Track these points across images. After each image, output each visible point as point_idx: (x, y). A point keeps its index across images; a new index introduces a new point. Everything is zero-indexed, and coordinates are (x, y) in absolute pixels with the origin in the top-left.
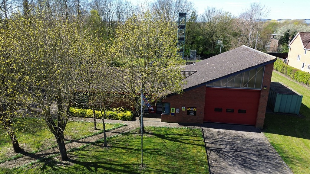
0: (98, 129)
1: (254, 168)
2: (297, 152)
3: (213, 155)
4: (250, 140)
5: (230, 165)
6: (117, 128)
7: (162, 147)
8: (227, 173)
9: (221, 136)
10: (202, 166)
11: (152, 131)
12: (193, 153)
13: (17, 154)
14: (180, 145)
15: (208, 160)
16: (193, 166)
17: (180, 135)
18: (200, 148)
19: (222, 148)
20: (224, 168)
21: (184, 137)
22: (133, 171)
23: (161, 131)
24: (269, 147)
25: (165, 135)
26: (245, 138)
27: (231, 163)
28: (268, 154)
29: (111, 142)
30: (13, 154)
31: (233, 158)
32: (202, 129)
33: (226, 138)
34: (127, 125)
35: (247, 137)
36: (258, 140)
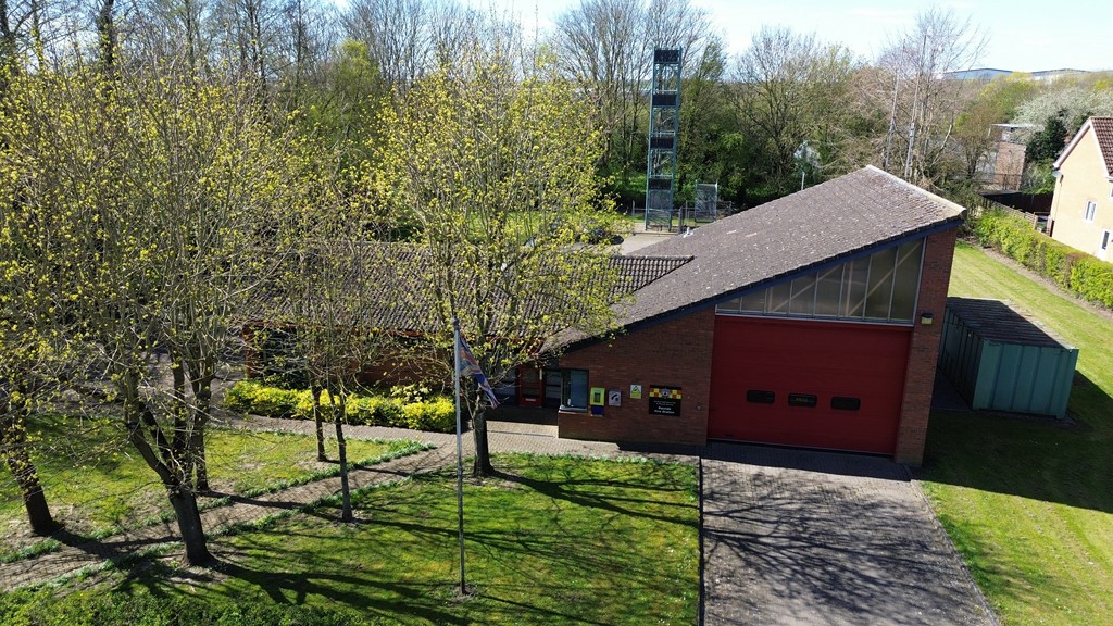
0: (331, 459)
1: (864, 606)
2: (1032, 551)
3: (724, 558)
4: (866, 508)
5: (780, 594)
6: (399, 457)
7: (546, 526)
8: (761, 622)
9: (765, 492)
10: (674, 596)
11: (521, 468)
12: (653, 548)
13: (41, 539)
14: (611, 519)
15: (701, 574)
16: (643, 593)
17: (618, 484)
18: (680, 529)
19: (759, 532)
20: (753, 605)
21: (629, 491)
22: (430, 606)
23: (551, 468)
24: (934, 531)
25: (561, 484)
26: (849, 498)
27: (782, 588)
28: (926, 558)
29: (369, 506)
30: (27, 541)
31: (795, 571)
32: (700, 465)
33: (782, 497)
34: (433, 448)
35: (859, 496)
36: (897, 505)
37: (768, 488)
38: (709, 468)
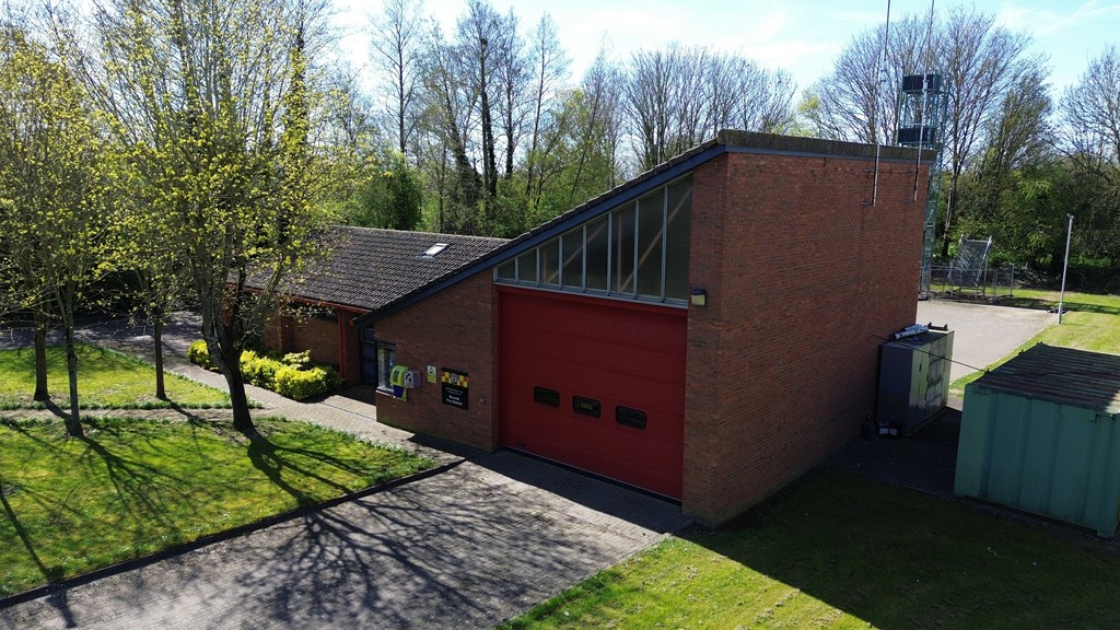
11: (287, 432)
23: (309, 438)
32: (454, 465)
33: (474, 510)
34: (260, 408)
35: (567, 531)
36: (590, 551)
37: (481, 500)
38: (459, 470)
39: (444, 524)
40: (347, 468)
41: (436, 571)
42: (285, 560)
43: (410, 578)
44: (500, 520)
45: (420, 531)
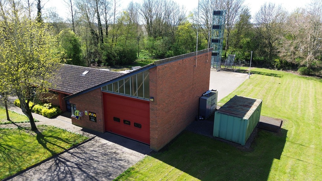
11: (47, 130)
23: (53, 132)
32: (93, 138)
33: (98, 152)
34: (38, 121)
35: (122, 156)
36: (127, 162)
37: (100, 148)
38: (95, 139)
39: (91, 157)
40: (64, 141)
41: (89, 171)
42: (50, 172)
43: (82, 174)
44: (105, 155)
45: (85, 160)
